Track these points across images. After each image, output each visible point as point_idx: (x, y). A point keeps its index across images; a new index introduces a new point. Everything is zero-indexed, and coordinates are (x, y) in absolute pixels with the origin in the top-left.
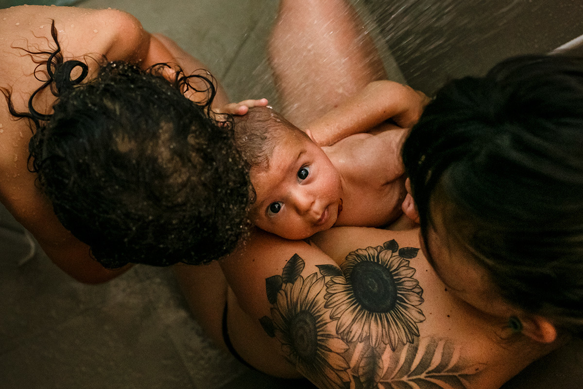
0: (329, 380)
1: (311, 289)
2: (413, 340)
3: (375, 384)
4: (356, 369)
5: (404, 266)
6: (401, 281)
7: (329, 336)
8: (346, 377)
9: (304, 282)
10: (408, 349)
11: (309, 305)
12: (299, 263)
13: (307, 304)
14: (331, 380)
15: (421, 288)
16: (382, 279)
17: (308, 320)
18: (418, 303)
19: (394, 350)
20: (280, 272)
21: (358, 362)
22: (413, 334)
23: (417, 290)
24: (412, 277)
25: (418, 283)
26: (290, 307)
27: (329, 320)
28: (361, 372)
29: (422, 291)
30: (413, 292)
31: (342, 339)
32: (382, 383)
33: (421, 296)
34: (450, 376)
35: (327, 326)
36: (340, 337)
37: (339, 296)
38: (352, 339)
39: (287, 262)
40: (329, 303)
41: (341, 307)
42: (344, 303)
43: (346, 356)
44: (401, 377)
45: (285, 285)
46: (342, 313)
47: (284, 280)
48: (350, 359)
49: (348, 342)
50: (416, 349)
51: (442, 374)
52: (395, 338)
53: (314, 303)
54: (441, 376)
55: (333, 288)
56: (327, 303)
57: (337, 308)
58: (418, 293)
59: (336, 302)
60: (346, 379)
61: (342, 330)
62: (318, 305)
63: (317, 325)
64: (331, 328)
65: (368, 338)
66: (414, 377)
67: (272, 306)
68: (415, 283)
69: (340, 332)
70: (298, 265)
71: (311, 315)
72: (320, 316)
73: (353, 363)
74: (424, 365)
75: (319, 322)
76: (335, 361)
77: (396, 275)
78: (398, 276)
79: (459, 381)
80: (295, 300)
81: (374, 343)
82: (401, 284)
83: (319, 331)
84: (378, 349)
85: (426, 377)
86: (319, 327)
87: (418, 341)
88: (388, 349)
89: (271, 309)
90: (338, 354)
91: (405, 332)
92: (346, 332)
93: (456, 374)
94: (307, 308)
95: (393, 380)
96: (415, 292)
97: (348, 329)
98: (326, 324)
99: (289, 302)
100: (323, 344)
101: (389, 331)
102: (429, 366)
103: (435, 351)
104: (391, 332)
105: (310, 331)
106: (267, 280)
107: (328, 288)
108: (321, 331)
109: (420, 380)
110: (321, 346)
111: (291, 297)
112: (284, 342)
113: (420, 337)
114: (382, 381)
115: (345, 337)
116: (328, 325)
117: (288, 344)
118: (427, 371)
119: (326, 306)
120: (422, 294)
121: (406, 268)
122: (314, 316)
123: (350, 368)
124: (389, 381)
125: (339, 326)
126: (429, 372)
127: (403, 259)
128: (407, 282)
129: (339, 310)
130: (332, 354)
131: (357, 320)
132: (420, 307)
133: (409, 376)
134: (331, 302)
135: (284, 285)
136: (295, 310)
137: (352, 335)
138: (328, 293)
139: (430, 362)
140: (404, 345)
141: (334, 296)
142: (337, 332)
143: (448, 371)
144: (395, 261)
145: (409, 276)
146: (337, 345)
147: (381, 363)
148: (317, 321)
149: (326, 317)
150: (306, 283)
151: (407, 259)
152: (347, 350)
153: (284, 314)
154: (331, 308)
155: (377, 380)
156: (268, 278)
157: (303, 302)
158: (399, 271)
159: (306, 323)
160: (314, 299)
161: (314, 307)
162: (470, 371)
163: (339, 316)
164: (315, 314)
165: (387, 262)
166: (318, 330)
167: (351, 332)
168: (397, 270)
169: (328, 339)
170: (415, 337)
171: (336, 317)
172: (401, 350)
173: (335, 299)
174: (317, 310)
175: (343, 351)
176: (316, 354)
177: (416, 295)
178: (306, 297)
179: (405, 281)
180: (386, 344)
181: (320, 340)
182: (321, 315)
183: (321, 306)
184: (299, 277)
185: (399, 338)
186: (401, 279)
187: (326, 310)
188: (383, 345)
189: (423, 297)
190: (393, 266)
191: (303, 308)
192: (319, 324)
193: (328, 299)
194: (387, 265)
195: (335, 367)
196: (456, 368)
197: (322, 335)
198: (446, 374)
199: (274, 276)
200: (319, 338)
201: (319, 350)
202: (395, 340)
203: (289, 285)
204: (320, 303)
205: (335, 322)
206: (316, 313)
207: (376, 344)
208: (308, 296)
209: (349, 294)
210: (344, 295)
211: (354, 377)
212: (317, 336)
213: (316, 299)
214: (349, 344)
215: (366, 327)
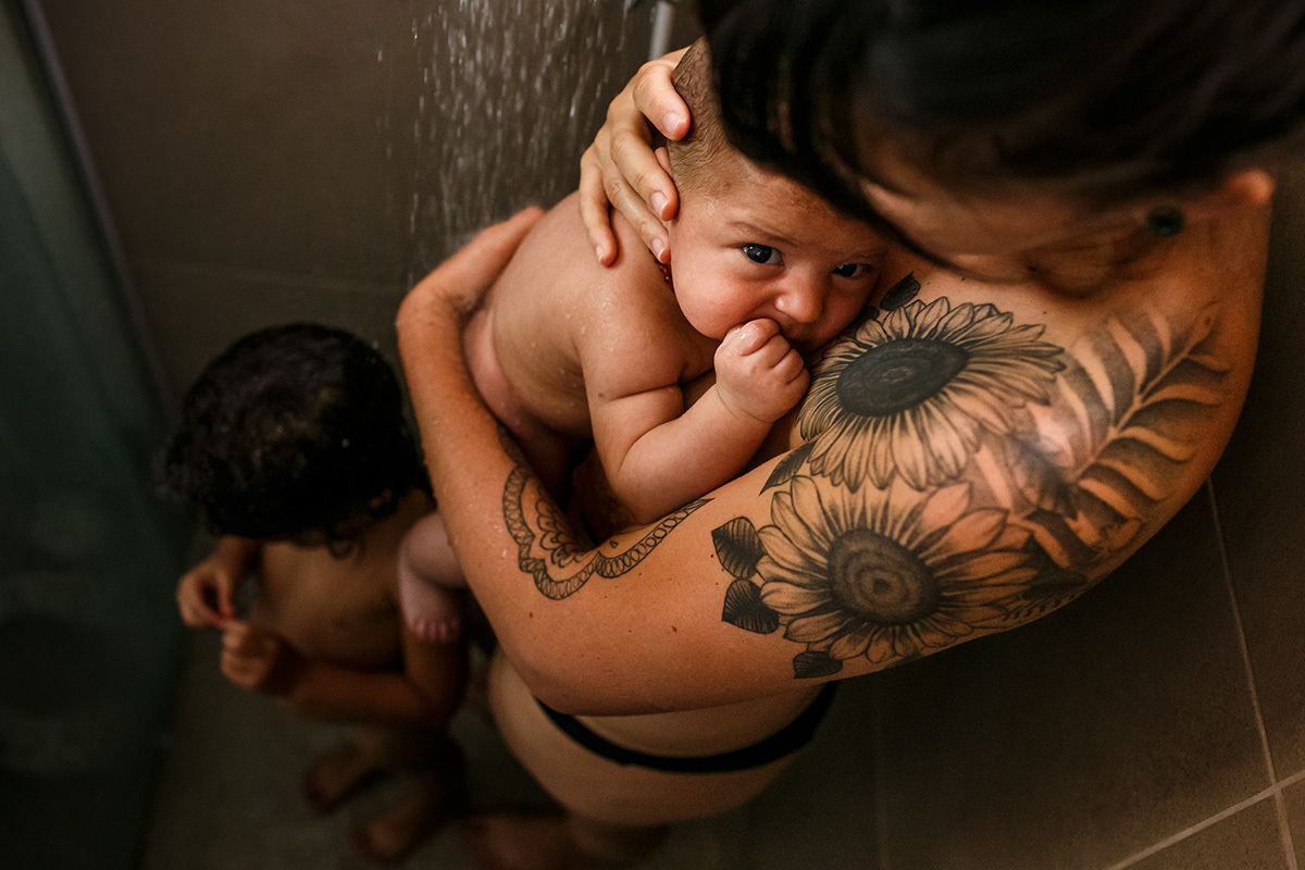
0: (992, 581)
1: (798, 511)
2: (1059, 363)
3: (1075, 490)
4: (1021, 501)
5: (918, 313)
6: (940, 329)
7: (915, 514)
8: (1015, 537)
9: (775, 526)
10: (1068, 382)
11: (827, 529)
12: (735, 528)
13: (824, 533)
14: (996, 575)
15: (983, 306)
16: (905, 355)
17: (854, 548)
18: (1007, 324)
19: (1045, 402)
20: (726, 579)
21: (1012, 486)
22: (1048, 356)
23: (983, 313)
24: (952, 308)
25: (971, 304)
26: (805, 580)
27: (883, 495)
28: (1032, 495)
29: (992, 306)
30: (979, 321)
31: (941, 485)
32: (1084, 476)
33: (998, 313)
34: (1178, 366)
35: (894, 507)
36: (933, 489)
37: (854, 450)
38: (957, 464)
39: (715, 555)
40: (853, 479)
41: (878, 454)
42: (875, 442)
43: (979, 501)
44: (1104, 435)
45: (757, 575)
46: (889, 457)
47: (745, 575)
48: (994, 498)
49: (956, 477)
50: (1081, 373)
51: (1164, 372)
52: (1025, 383)
53: (829, 513)
54: (1166, 377)
55: (831, 462)
56: (848, 484)
57: (874, 463)
58: (989, 315)
59: (859, 463)
60: (1021, 537)
61: (923, 476)
62: (841, 508)
63: (877, 530)
64: (903, 497)
65: (982, 429)
66: (1127, 416)
67: (781, 630)
68: (965, 311)
69: (923, 481)
70: (735, 532)
71: (849, 534)
72: (863, 513)
73: (1005, 499)
74: (1122, 382)
75: (874, 521)
76: (969, 534)
77: (921, 331)
78: (925, 330)
79: (1196, 365)
80: (798, 560)
81: (1001, 426)
82: (943, 334)
83: (892, 532)
84: (1020, 428)
85: (1144, 400)
86: (883, 528)
87: (1070, 357)
88: (1036, 409)
89: (786, 636)
90: (963, 516)
91: (1034, 363)
92: (933, 470)
93: (1184, 355)
94: (831, 537)
95: (1097, 453)
96: (984, 318)
97: (931, 460)
98: (887, 506)
99: (795, 578)
100: (921, 538)
101: (1002, 382)
102: (1132, 377)
103: (1116, 346)
104: (1010, 381)
105: (879, 555)
106: (726, 617)
107: (822, 472)
108: (893, 527)
109: (1138, 414)
110: (923, 547)
111: (788, 570)
112: (861, 648)
113: (1067, 349)
114: (1079, 472)
115: (943, 477)
116: (892, 502)
117: (873, 636)
118: (1137, 388)
119: (854, 488)
120: (996, 310)
121: (926, 311)
122: (855, 526)
123: (1006, 512)
124: (1092, 460)
125: (912, 477)
126: (1143, 387)
127: (905, 309)
128: (952, 322)
129: (881, 462)
130: (954, 533)
131: (928, 431)
132: (1015, 325)
133: (1116, 422)
134: (853, 473)
135: (757, 580)
136: (819, 569)
137: (948, 459)
138: (832, 475)
139: (1129, 369)
140: (1054, 381)
141: (846, 463)
142: (920, 489)
143: (1170, 360)
144: (896, 324)
145: (944, 311)
146: (944, 507)
147: (1048, 443)
148: (869, 526)
149: (872, 496)
150: (781, 520)
151: (912, 301)
152: (971, 492)
153: (812, 606)
154: (864, 477)
155: (1071, 477)
156: (724, 614)
157: (814, 541)
158: (918, 325)
159: (857, 555)
160: (822, 508)
161: (837, 518)
162: (1200, 333)
163: (890, 466)
164: (852, 523)
165: (884, 336)
166: (887, 533)
167: (941, 457)
168: (915, 326)
169: (920, 518)
170: (1060, 357)
171: (888, 472)
172: (1058, 395)
173: (855, 460)
174: (848, 513)
175: (965, 503)
176: (930, 570)
177: (988, 320)
178: (808, 528)
179: (947, 324)
180: (1023, 407)
181: (909, 542)
182: (864, 508)
183: (846, 499)
184: (760, 535)
185: (1033, 379)
186: (936, 328)
187: (860, 491)
188: (1020, 413)
189: (1003, 311)
190: (901, 329)
191: (826, 547)
192: (878, 525)
193: (844, 479)
194: (889, 337)
195: (982, 543)
196: (1178, 344)
197: (904, 529)
198: (1170, 367)
199: (727, 596)
200: (903, 542)
201: (927, 558)
202: (1031, 387)
203: (764, 567)
204: (839, 502)
205: (898, 483)
206: (852, 517)
207: (1006, 424)
208: (808, 523)
209: (867, 428)
210: (861, 440)
211: (1029, 518)
212: (896, 544)
213: (826, 507)
214: (962, 478)
215: (958, 420)
